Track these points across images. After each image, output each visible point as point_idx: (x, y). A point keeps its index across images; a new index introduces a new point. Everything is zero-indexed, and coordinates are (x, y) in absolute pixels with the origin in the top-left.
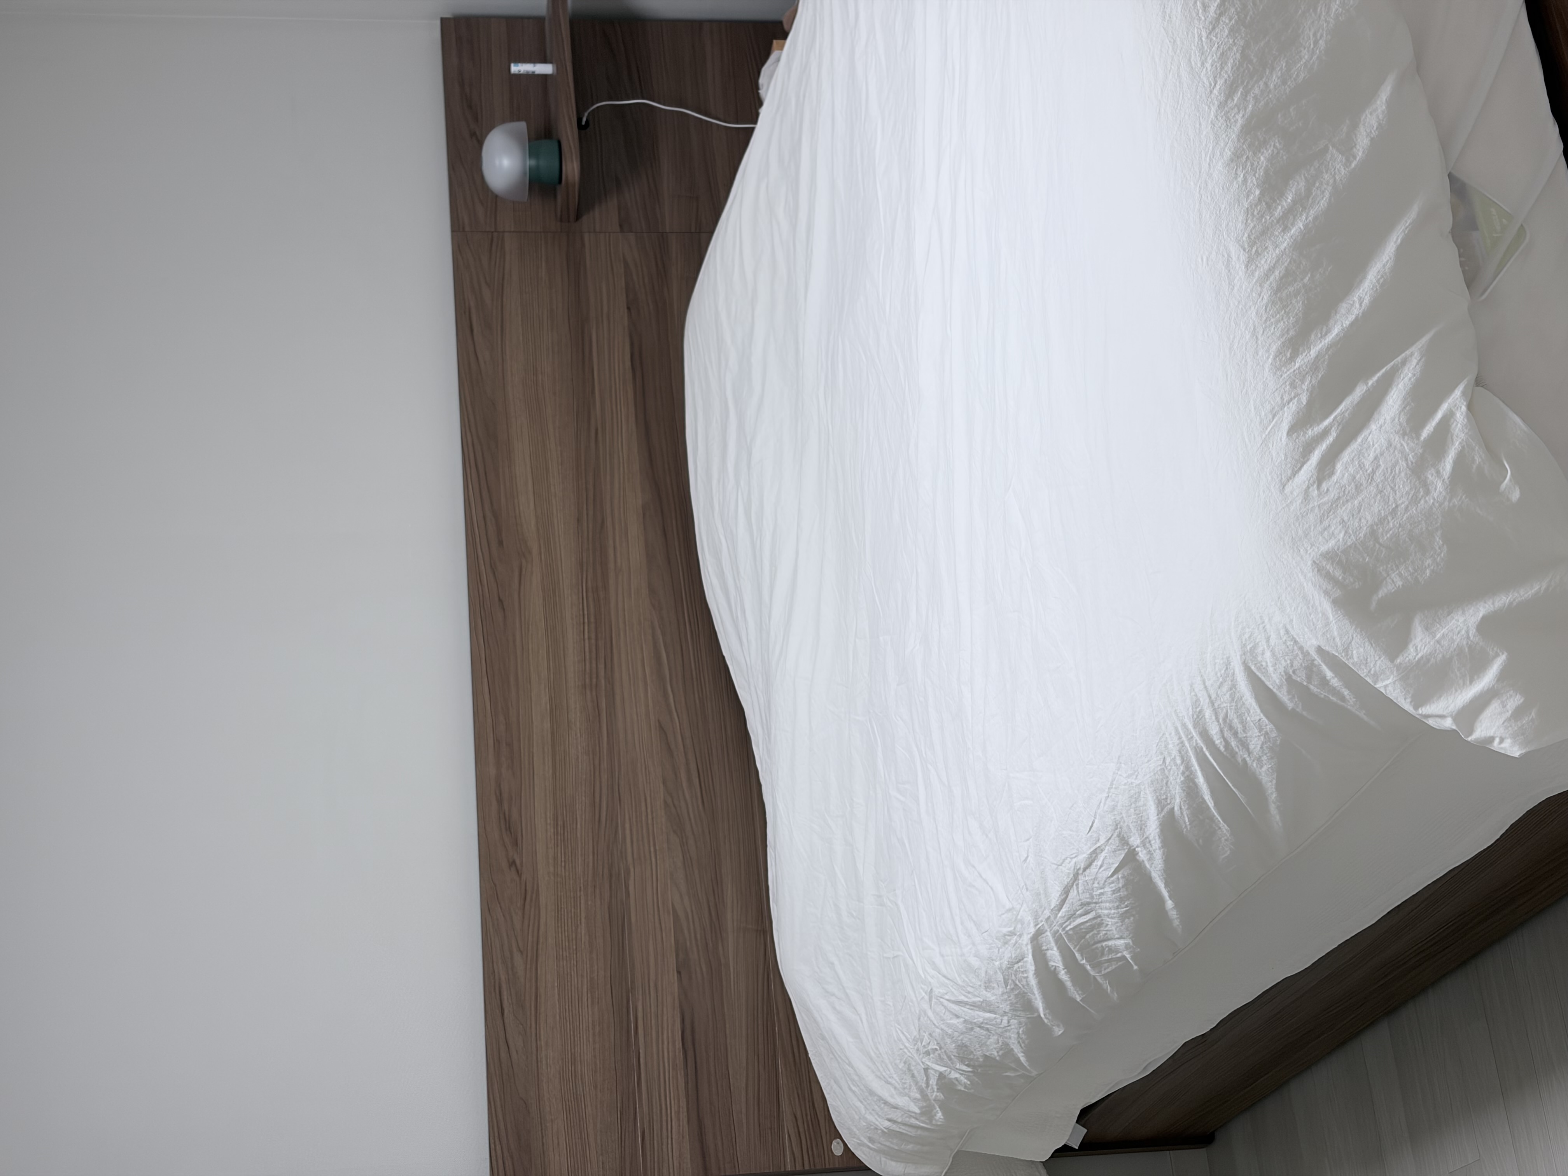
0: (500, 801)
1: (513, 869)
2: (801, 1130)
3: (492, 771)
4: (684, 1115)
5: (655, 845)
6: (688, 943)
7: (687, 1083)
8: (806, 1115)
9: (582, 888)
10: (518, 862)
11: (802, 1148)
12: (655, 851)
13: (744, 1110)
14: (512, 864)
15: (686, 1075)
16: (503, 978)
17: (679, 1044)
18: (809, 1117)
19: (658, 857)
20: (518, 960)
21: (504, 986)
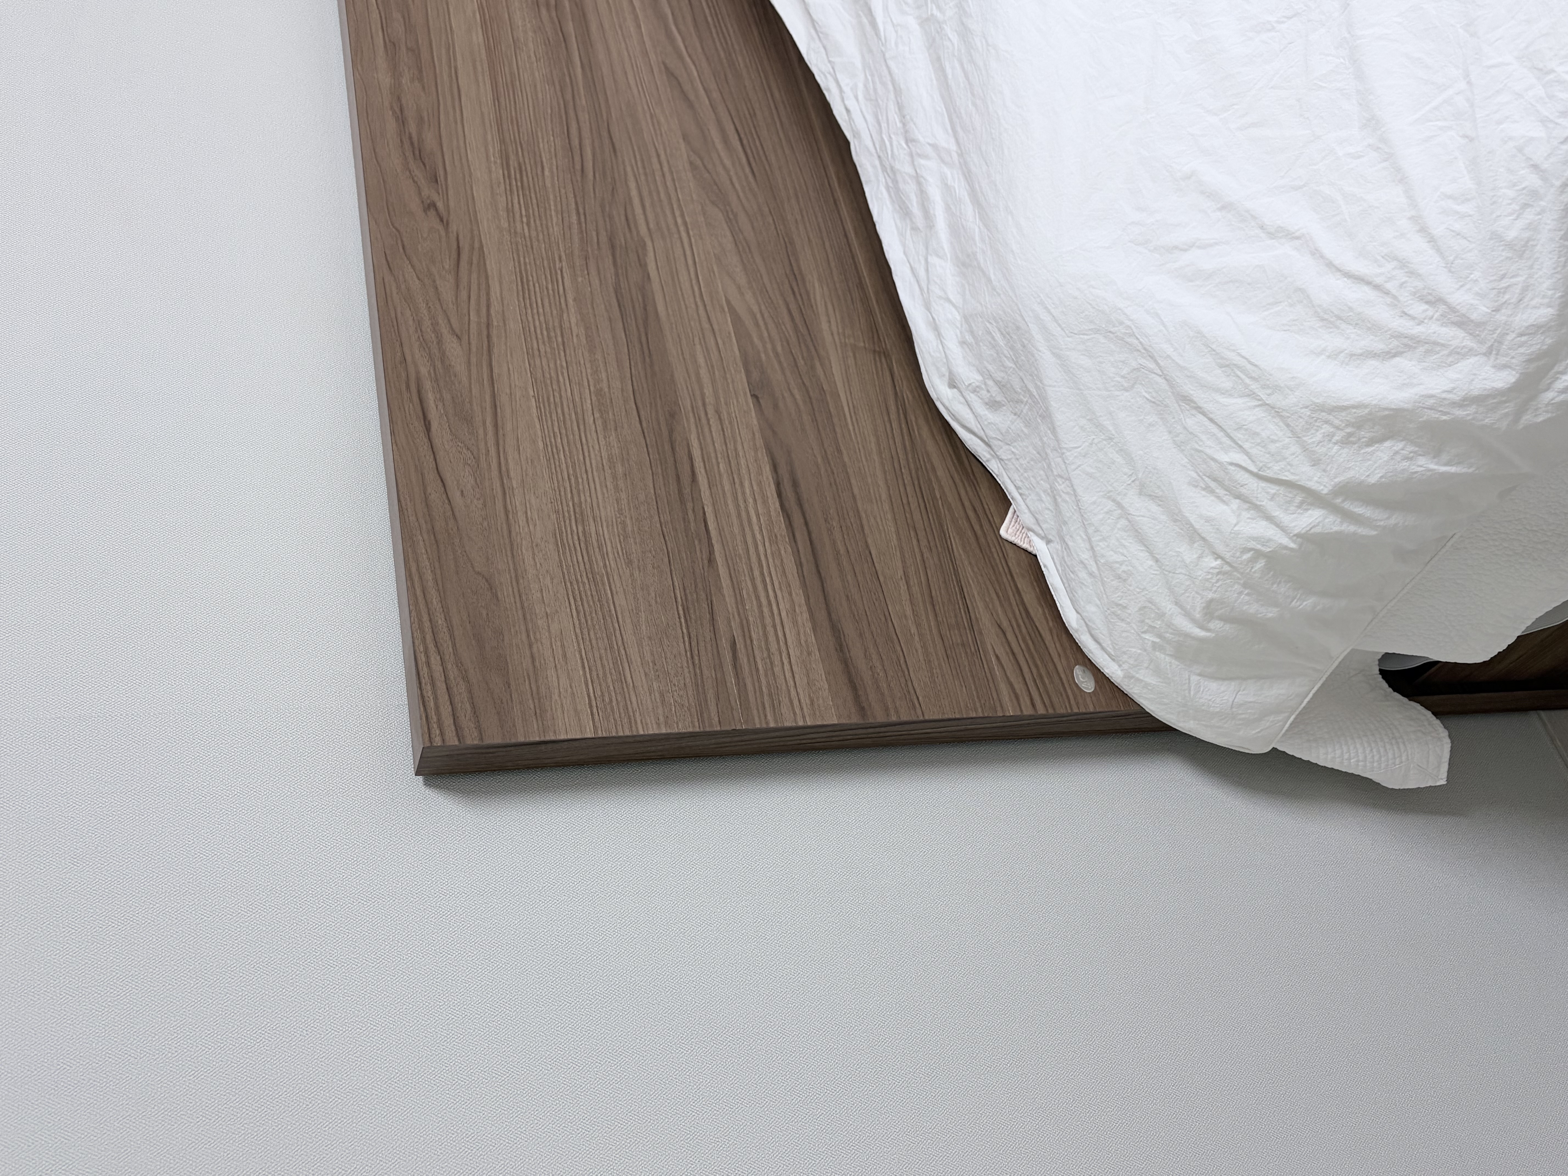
0: (402, 121)
1: (432, 213)
2: (1016, 649)
3: (384, 79)
4: (804, 617)
5: (682, 216)
6: (763, 356)
7: (800, 565)
8: (1019, 626)
9: (564, 257)
10: (440, 205)
11: (1024, 679)
12: (685, 223)
13: (909, 612)
14: (430, 206)
15: (797, 553)
16: (424, 371)
17: (774, 503)
18: (1024, 630)
19: (691, 233)
20: (454, 350)
21: (428, 385)
